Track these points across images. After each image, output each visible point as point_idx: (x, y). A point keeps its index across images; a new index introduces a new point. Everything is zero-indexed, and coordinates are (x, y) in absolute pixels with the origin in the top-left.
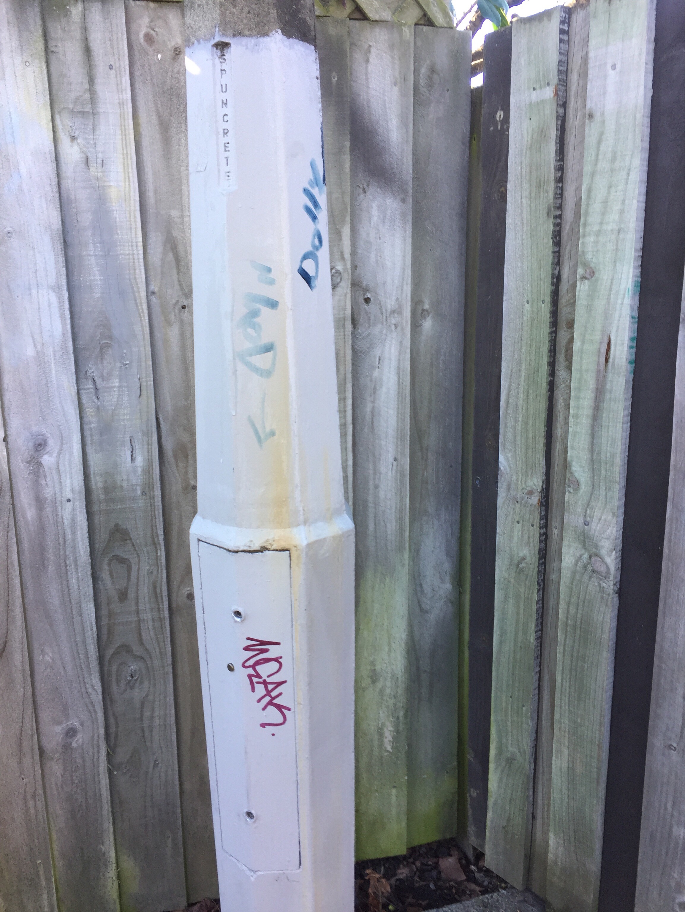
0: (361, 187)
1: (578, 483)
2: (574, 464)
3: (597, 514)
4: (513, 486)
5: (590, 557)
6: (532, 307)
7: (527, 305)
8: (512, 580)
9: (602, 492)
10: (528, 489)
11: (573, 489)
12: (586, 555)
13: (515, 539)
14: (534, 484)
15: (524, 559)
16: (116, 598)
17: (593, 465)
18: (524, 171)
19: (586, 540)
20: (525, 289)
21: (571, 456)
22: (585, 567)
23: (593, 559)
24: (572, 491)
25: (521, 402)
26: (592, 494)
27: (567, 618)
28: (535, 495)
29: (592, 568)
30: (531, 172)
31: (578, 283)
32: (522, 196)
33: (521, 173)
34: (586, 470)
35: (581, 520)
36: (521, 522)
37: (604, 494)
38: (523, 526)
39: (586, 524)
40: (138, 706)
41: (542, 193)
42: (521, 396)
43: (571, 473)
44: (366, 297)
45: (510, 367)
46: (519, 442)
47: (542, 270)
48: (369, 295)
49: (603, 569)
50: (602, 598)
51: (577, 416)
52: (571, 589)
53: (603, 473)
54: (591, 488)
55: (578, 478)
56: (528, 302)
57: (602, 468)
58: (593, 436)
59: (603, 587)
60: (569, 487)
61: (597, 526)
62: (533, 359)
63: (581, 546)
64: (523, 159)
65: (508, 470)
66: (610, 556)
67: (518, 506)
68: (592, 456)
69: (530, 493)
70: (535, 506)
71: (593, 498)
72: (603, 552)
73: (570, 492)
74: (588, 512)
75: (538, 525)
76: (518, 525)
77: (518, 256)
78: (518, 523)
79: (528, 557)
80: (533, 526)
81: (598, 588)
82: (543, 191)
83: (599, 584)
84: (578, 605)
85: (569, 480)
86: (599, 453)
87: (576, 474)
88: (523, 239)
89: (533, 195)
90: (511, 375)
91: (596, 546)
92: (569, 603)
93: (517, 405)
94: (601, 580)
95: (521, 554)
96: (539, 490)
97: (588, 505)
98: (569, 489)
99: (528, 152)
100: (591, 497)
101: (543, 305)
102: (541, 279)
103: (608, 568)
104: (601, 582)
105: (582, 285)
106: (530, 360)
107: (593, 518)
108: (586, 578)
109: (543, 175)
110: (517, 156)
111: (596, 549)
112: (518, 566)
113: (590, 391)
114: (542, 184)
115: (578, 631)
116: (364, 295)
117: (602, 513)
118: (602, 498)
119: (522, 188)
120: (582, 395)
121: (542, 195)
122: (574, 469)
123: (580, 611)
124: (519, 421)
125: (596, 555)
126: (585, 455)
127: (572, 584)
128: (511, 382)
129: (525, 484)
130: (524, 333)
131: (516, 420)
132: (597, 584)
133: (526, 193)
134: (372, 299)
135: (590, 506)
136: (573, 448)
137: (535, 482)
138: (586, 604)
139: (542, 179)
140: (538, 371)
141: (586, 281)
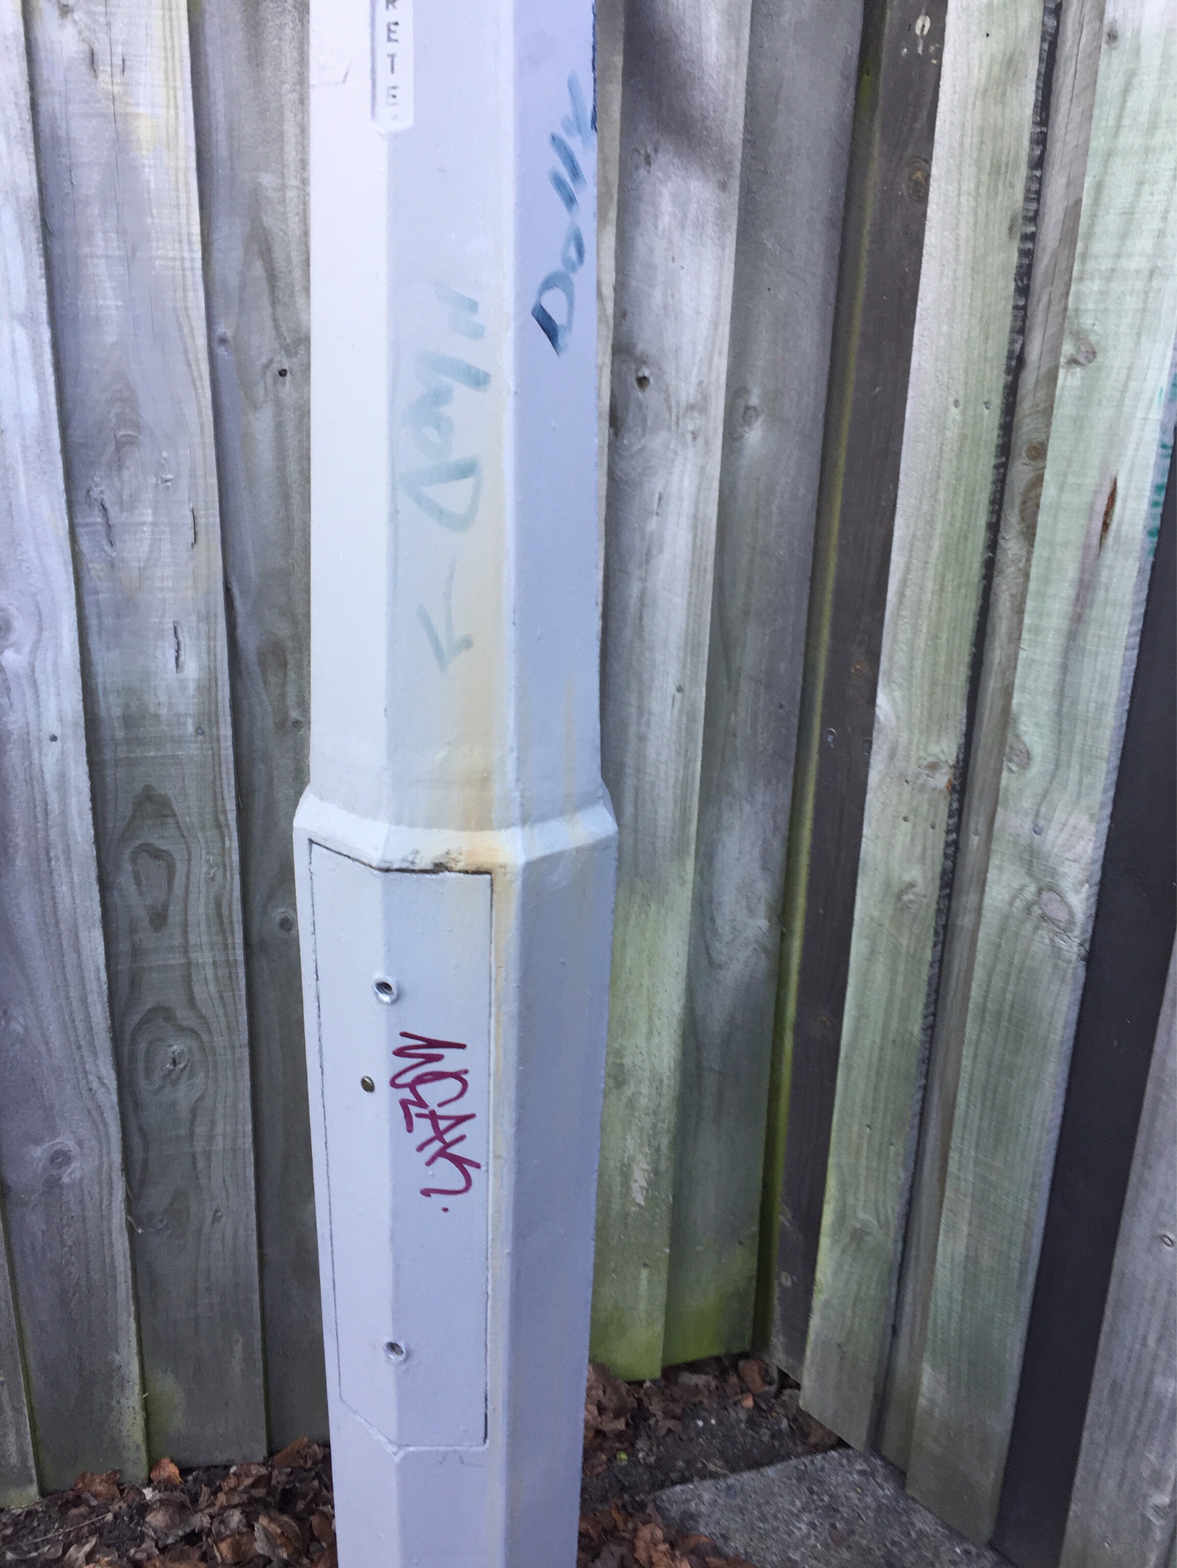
0: (642, 152)
1: (1027, 757)
2: (1024, 719)
3: (1059, 815)
4: (901, 752)
5: (1040, 891)
6: (964, 413)
7: (954, 411)
8: (887, 923)
9: (1074, 775)
10: (931, 759)
11: (1018, 765)
12: (1032, 889)
13: (898, 850)
14: (942, 751)
15: (912, 885)
16: (146, 923)
17: (1061, 724)
18: (968, 140)
19: (1035, 861)
20: (953, 378)
21: (1019, 705)
22: (1028, 909)
23: (1045, 896)
24: (1015, 768)
25: (929, 595)
26: (1053, 777)
27: (986, 997)
28: (944, 770)
29: (1040, 911)
30: (982, 142)
31: (1062, 373)
32: (959, 190)
33: (962, 145)
34: (1046, 732)
35: (1028, 826)
36: (911, 817)
37: (1077, 778)
38: (914, 826)
39: (1037, 831)
40: (185, 1114)
41: (1000, 187)
42: (930, 585)
43: (1017, 736)
44: (640, 374)
45: (912, 528)
46: (917, 671)
47: (990, 341)
48: (646, 372)
49: (1061, 915)
50: (1056, 966)
51: (1036, 630)
52: (998, 946)
53: (1079, 739)
54: (1053, 766)
55: (1028, 745)
56: (956, 403)
57: (1078, 731)
58: (1065, 669)
59: (1060, 948)
60: (1011, 760)
61: (1057, 837)
62: (959, 516)
63: (1023, 871)
64: (968, 115)
65: (894, 721)
66: (1077, 892)
67: (907, 788)
68: (1061, 706)
69: (934, 767)
70: (941, 792)
71: (1054, 784)
72: (1066, 885)
73: (1011, 771)
74: (1043, 809)
75: (944, 827)
76: (905, 824)
77: (943, 311)
78: (906, 819)
79: (920, 882)
80: (933, 827)
81: (1049, 949)
82: (1004, 183)
83: (1052, 940)
84: (1008, 975)
85: (1011, 748)
86: (1074, 702)
87: (1026, 739)
88: (956, 278)
89: (983, 190)
90: (912, 545)
91: (1053, 873)
92: (990, 973)
93: (920, 601)
94: (1056, 934)
95: (907, 878)
96: (951, 763)
97: (1044, 796)
98: (1011, 765)
99: (978, 103)
100: (1051, 783)
101: (986, 411)
102: (986, 360)
103: (1071, 914)
104: (1056, 939)
105: (1069, 377)
106: (953, 516)
107: (1050, 821)
108: (1028, 927)
109: (1006, 151)
110: (955, 110)
111: (1052, 878)
112: (899, 898)
113: (1066, 584)
114: (1003, 170)
115: (1004, 1024)
116: (638, 370)
117: (1070, 814)
118: (1072, 785)
119: (961, 174)
120: (1052, 590)
121: (1001, 192)
122: (1022, 728)
123: (1011, 988)
124: (921, 631)
125: (1051, 889)
126: (1046, 705)
127: (1001, 938)
128: (911, 557)
129: (925, 749)
130: (945, 465)
131: (916, 629)
132: (1047, 941)
133: (969, 185)
134: (652, 380)
135: (1048, 799)
136: (1023, 689)
137: (945, 748)
138: (1024, 975)
139: (1004, 158)
140: (966, 538)
141: (1078, 370)
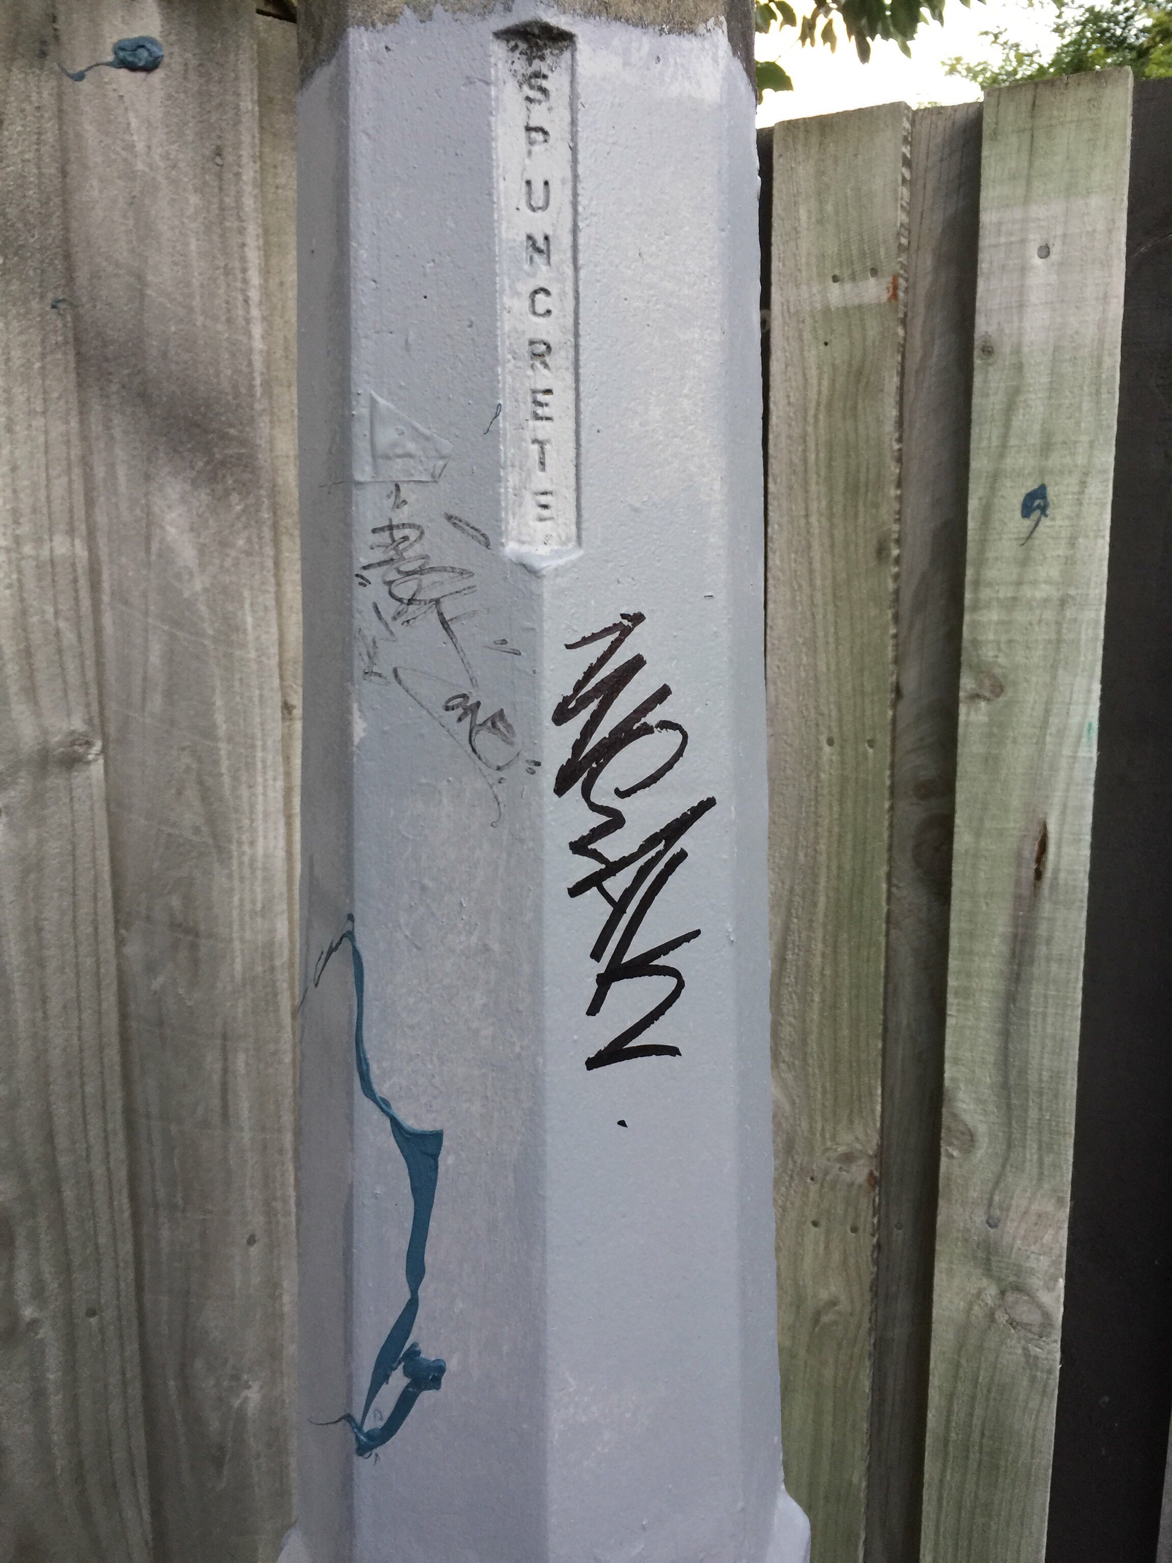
1: (969, 1140)
2: (961, 1095)
3: (1019, 1202)
4: (799, 1146)
5: (1003, 1293)
6: (842, 754)
7: (827, 749)
8: (802, 1352)
9: (1031, 1153)
10: (841, 1149)
11: (960, 1149)
12: (992, 1291)
13: (808, 1263)
14: (857, 1139)
15: (833, 1303)
17: (1009, 1098)
18: (812, 457)
19: (993, 1258)
20: (822, 714)
21: (953, 1079)
22: (991, 1317)
23: (1011, 1297)
24: (955, 1153)
25: (818, 960)
26: (1006, 1159)
27: (947, 1428)
28: (861, 1162)
29: (1006, 1317)
30: (830, 459)
31: (963, 710)
33: (805, 461)
34: (991, 1108)
35: (980, 1218)
36: (823, 1223)
37: (1035, 1157)
38: (828, 1232)
39: (992, 1223)
41: (861, 508)
42: (818, 947)
43: (955, 1116)
46: (813, 1047)
47: (866, 673)
49: (1035, 1318)
50: (1033, 1379)
51: (965, 993)
52: (958, 1365)
53: (1033, 1114)
54: (1004, 1147)
55: (971, 1125)
56: (830, 742)
57: (1031, 1104)
58: (1006, 1035)
59: (1036, 1358)
60: (950, 1144)
61: (1018, 1227)
62: (848, 867)
63: (979, 1271)
64: (810, 429)
65: (787, 1107)
66: (1050, 1289)
67: (814, 1188)
68: (1006, 1078)
69: (848, 1158)
70: (860, 1186)
71: (1008, 1167)
72: (1036, 1282)
73: (951, 1156)
74: (997, 1198)
75: (869, 1228)
76: (814, 1230)
77: (800, 640)
78: (815, 1224)
79: (843, 1298)
80: (854, 1229)
81: (1023, 1359)
82: (865, 504)
83: (1025, 1349)
84: (973, 1398)
85: (949, 1129)
86: (1023, 1072)
87: (967, 1118)
88: (813, 604)
89: (838, 509)
90: (790, 901)
91: (1019, 1270)
92: (951, 1397)
93: (808, 965)
94: (1030, 1341)
95: (824, 1295)
96: (871, 1153)
97: (997, 1183)
98: (950, 1149)
99: (821, 417)
100: (1004, 1166)
101: (871, 751)
102: (863, 693)
103: (1046, 1315)
104: (1031, 1347)
105: (972, 712)
106: (840, 868)
107: (1008, 1210)
108: (994, 1338)
109: (863, 469)
110: (793, 423)
111: (1017, 1276)
112: (816, 1320)
113: (996, 940)
114: (862, 490)
115: (974, 1456)
117: (1031, 1200)
118: (1031, 1168)
119: (807, 491)
120: (979, 947)
121: (861, 514)
122: (960, 1105)
123: (978, 1411)
124: (812, 1001)
125: (1018, 1288)
126: (987, 1077)
127: (959, 1355)
128: (789, 914)
129: (833, 1138)
130: (824, 810)
131: (805, 999)
132: (1019, 1351)
133: (817, 505)
135: (1002, 1185)
136: (956, 1061)
137: (861, 1136)
138: (993, 1394)
139: (862, 478)
140: (861, 892)
141: (983, 704)
